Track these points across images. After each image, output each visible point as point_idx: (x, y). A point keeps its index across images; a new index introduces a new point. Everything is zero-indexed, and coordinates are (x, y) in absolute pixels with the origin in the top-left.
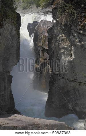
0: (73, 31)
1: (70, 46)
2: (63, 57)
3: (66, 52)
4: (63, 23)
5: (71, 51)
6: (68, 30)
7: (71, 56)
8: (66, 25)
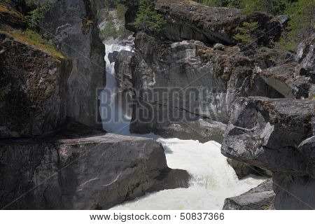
0: (154, 60)
1: (152, 73)
2: (145, 83)
3: (149, 78)
4: (146, 53)
5: (152, 77)
6: (150, 59)
7: (153, 81)
8: (148, 54)
